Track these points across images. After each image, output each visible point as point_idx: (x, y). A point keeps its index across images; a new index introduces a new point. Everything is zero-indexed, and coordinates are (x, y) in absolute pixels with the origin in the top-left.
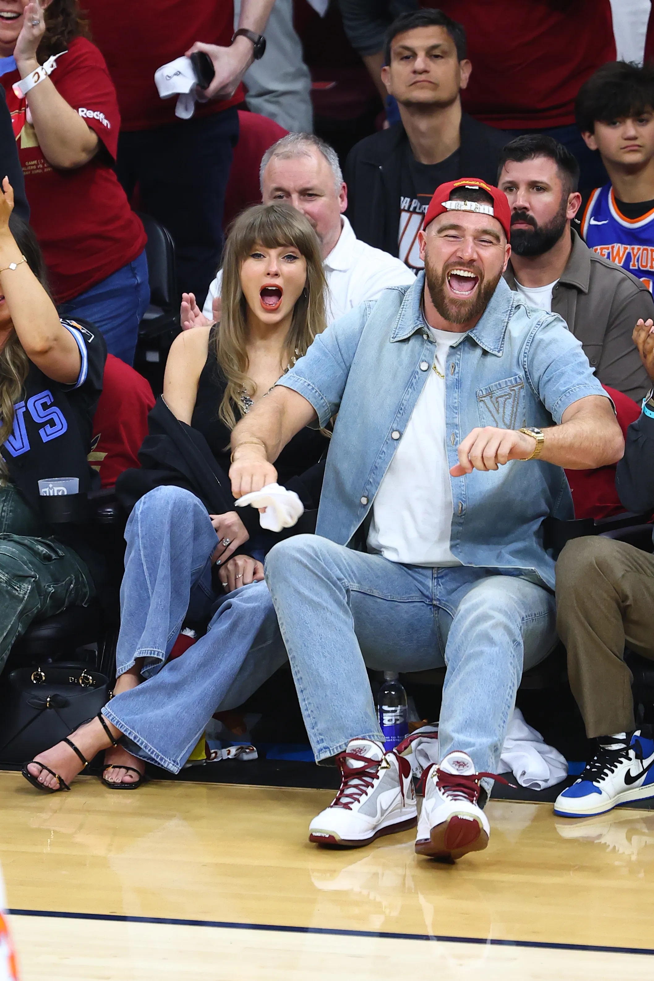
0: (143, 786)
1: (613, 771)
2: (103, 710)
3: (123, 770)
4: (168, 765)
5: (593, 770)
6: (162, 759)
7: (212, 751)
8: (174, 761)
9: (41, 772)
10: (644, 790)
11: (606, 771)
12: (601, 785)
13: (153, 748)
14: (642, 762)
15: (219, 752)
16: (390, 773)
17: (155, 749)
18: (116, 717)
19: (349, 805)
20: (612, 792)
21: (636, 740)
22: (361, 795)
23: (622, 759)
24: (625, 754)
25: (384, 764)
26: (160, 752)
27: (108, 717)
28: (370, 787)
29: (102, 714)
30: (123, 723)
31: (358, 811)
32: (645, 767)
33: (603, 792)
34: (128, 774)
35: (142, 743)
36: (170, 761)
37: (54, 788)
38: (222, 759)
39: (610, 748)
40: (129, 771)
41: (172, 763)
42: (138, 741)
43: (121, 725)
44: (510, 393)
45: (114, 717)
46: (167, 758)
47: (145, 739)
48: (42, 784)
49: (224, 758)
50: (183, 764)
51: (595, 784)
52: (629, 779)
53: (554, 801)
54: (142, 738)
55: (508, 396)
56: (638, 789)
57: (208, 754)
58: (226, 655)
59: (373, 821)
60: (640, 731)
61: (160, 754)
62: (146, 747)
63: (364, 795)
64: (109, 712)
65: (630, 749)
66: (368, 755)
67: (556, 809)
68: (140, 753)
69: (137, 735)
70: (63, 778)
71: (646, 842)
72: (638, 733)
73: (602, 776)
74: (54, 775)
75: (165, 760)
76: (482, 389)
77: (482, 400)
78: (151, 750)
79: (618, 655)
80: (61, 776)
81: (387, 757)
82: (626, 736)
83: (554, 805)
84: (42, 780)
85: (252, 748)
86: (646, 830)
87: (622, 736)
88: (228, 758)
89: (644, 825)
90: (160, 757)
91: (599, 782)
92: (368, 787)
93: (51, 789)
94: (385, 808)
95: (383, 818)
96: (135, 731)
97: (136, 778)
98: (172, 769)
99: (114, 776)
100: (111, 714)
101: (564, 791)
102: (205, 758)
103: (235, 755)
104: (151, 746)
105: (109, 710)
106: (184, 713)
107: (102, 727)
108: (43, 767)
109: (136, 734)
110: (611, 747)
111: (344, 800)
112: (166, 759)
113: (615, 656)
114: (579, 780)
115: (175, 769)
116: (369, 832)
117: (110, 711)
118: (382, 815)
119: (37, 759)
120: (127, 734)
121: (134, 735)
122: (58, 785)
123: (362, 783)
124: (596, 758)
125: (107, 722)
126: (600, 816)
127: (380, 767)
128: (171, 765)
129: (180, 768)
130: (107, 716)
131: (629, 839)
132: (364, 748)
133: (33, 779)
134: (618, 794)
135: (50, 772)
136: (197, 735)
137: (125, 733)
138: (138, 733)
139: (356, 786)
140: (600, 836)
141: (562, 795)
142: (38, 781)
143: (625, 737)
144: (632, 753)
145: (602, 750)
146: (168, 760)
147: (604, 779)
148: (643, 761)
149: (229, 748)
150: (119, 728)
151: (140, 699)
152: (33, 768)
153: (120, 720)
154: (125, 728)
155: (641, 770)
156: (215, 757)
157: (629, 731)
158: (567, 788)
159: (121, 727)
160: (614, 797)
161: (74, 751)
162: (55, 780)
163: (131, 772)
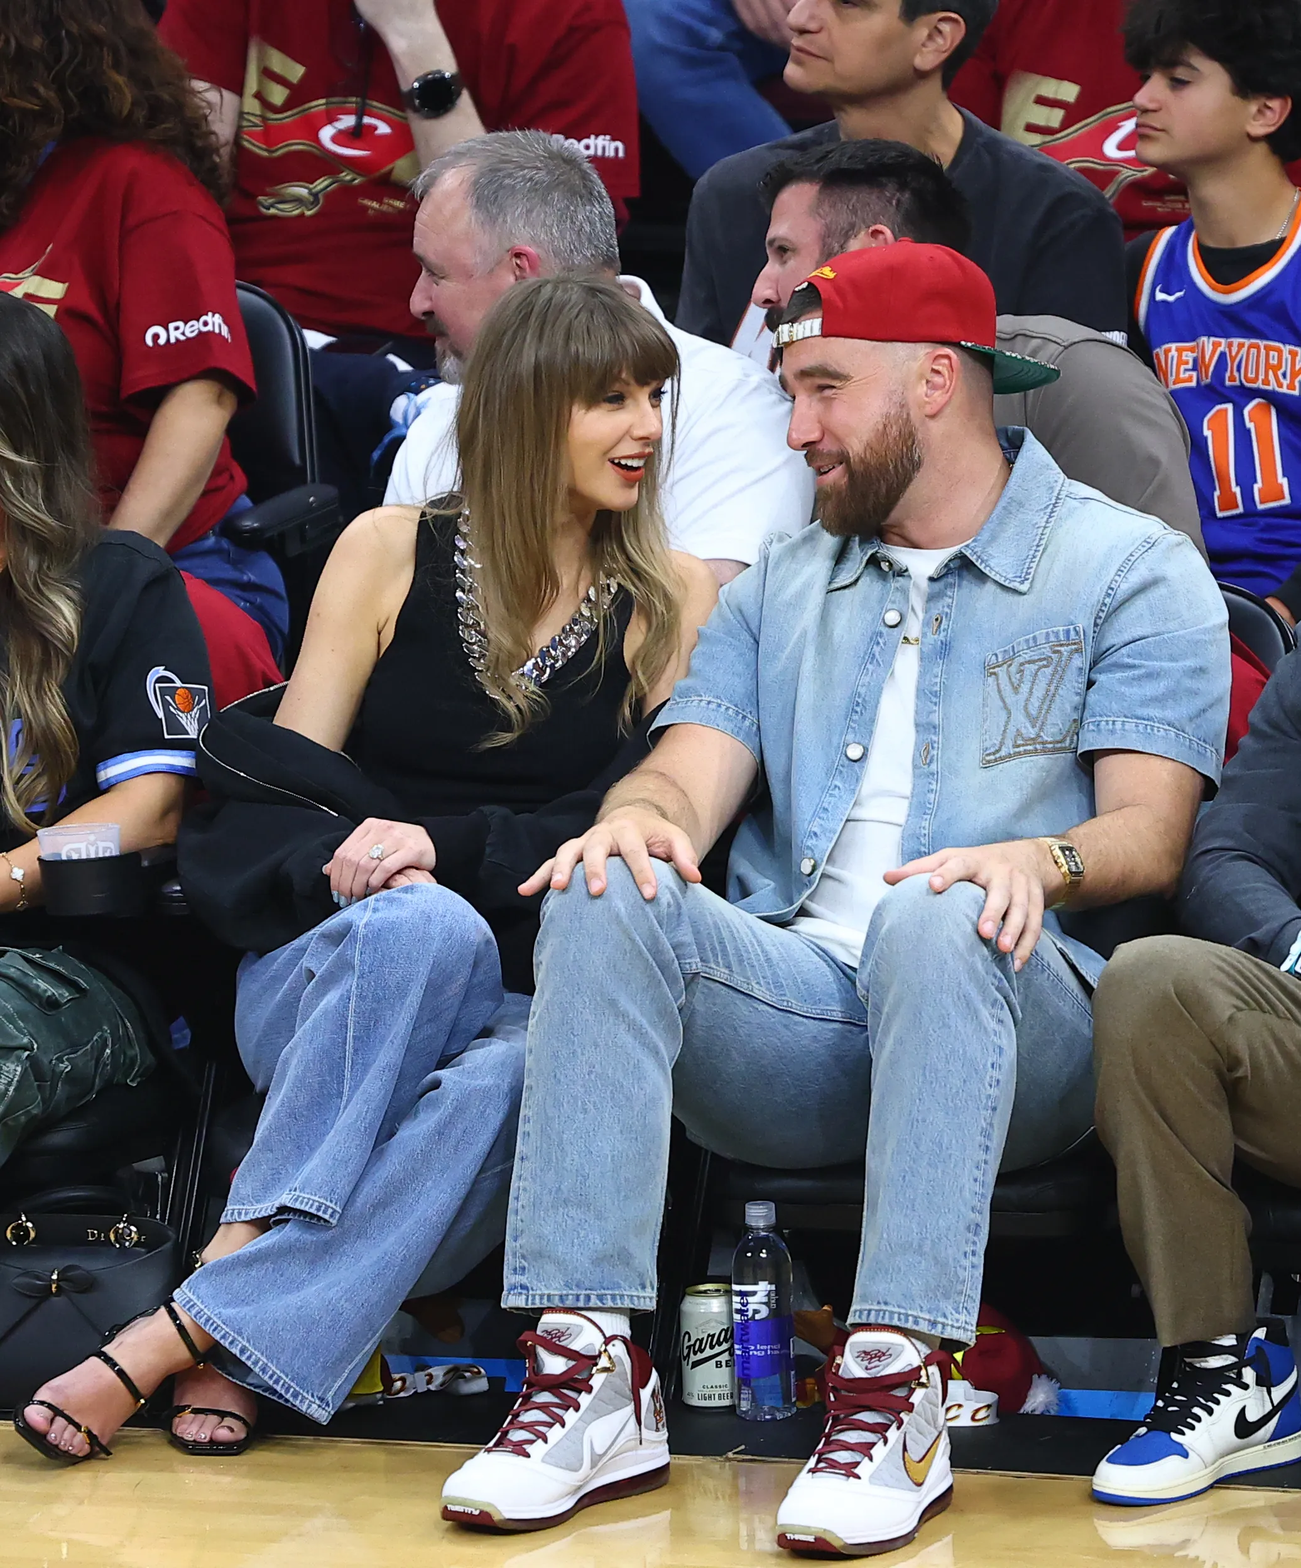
0: (253, 1449)
1: (1210, 1412)
2: (176, 1294)
3: (214, 1419)
4: (309, 1406)
5: (1170, 1409)
6: (296, 1395)
7: (396, 1376)
8: (321, 1399)
9: (52, 1421)
10: (1274, 1448)
11: (1196, 1410)
12: (1187, 1439)
13: (278, 1372)
14: (1269, 1393)
15: (410, 1379)
16: (612, 1379)
17: (282, 1375)
18: (206, 1310)
19: (524, 1446)
20: (1209, 1453)
21: (1257, 1347)
22: (550, 1425)
23: (1229, 1387)
24: (1234, 1376)
25: (603, 1362)
26: (293, 1381)
27: (189, 1309)
28: (571, 1409)
29: (173, 1301)
30: (219, 1323)
31: (543, 1461)
32: (1275, 1403)
33: (1191, 1453)
34: (222, 1424)
35: (255, 1363)
36: (313, 1400)
37: (79, 1455)
38: (416, 1392)
39: (1204, 1365)
40: (225, 1419)
41: (318, 1402)
42: (249, 1358)
43: (215, 1325)
44: (1050, 657)
45: (202, 1310)
46: (308, 1392)
47: (262, 1354)
48: (57, 1446)
49: (419, 1391)
50: (340, 1403)
51: (1175, 1436)
52: (1244, 1428)
53: (1092, 1473)
54: (256, 1353)
55: (1045, 663)
56: (1261, 1447)
57: (388, 1381)
58: (429, 1184)
59: (575, 1479)
60: (1265, 1329)
61: (292, 1384)
62: (264, 1370)
63: (558, 1425)
64: (191, 1300)
65: (1245, 1366)
66: (576, 1345)
67: (1095, 1488)
68: (250, 1380)
69: (247, 1345)
70: (95, 1432)
71: (1279, 1554)
72: (1260, 1333)
73: (1189, 1420)
74: (78, 1427)
75: (303, 1397)
76: (997, 652)
77: (994, 674)
78: (275, 1377)
79: (1219, 1174)
80: (91, 1428)
81: (609, 1347)
82: (1237, 1339)
83: (1091, 1480)
84: (56, 1437)
85: (476, 1370)
86: (1278, 1531)
87: (1229, 1341)
88: (429, 1390)
89: (1274, 1521)
90: (292, 1390)
91: (1183, 1433)
92: (567, 1409)
93: (75, 1456)
94: (599, 1450)
95: (595, 1470)
96: (243, 1338)
97: (241, 1433)
98: (316, 1416)
99: (194, 1429)
100: (195, 1304)
101: (1111, 1452)
102: (382, 1389)
103: (441, 1385)
104: (274, 1368)
105: (190, 1295)
106: (342, 1302)
107: (173, 1329)
108: (56, 1411)
109: (245, 1343)
110: (1206, 1361)
111: (516, 1436)
112: (305, 1394)
113: (1214, 1180)
114: (1142, 1430)
115: (322, 1415)
116: (563, 1500)
117: (192, 1297)
118: (593, 1465)
119: (43, 1394)
120: (227, 1345)
121: (240, 1345)
122: (87, 1447)
123: (556, 1400)
124: (1175, 1385)
125: (185, 1319)
126: (1185, 1501)
127: (595, 1369)
128: (314, 1406)
129: (332, 1413)
130: (187, 1307)
131: (1245, 1550)
132: (568, 1332)
133: (35, 1436)
134: (1222, 1457)
135: (70, 1421)
136: (368, 1346)
137: (222, 1342)
138: (248, 1341)
139: (544, 1407)
140: (1185, 1543)
141: (1109, 1461)
142: (48, 1442)
143: (1234, 1342)
144: (1249, 1375)
145: (1188, 1369)
146: (310, 1397)
147: (1192, 1428)
148: (1273, 1389)
149: (430, 1371)
150: (211, 1332)
151: (253, 1273)
152: (35, 1414)
153: (212, 1316)
154: (223, 1332)
155: (1269, 1407)
156: (402, 1389)
157: (1243, 1331)
158: (1119, 1446)
159: (214, 1330)
160: (1213, 1464)
161: (118, 1380)
162: (81, 1436)
163: (228, 1421)
